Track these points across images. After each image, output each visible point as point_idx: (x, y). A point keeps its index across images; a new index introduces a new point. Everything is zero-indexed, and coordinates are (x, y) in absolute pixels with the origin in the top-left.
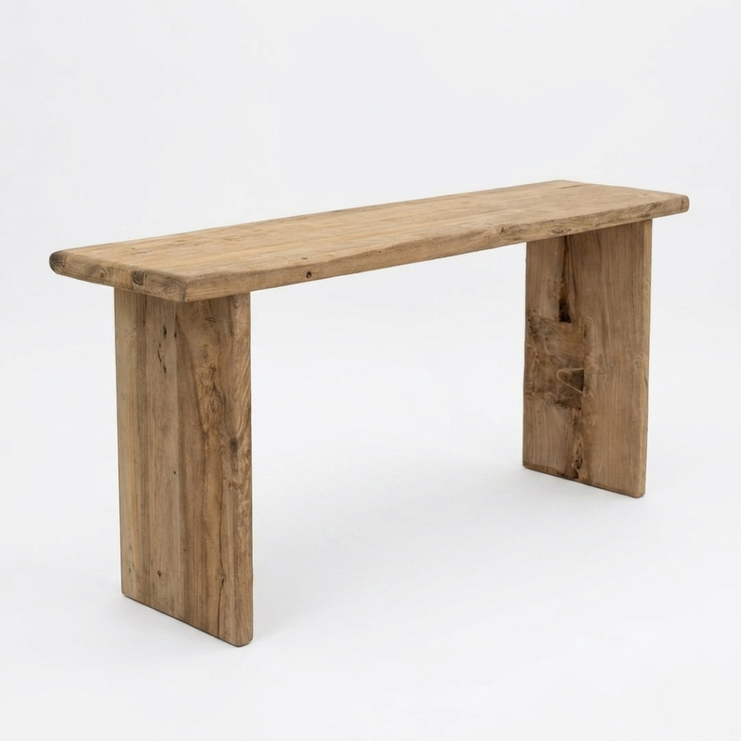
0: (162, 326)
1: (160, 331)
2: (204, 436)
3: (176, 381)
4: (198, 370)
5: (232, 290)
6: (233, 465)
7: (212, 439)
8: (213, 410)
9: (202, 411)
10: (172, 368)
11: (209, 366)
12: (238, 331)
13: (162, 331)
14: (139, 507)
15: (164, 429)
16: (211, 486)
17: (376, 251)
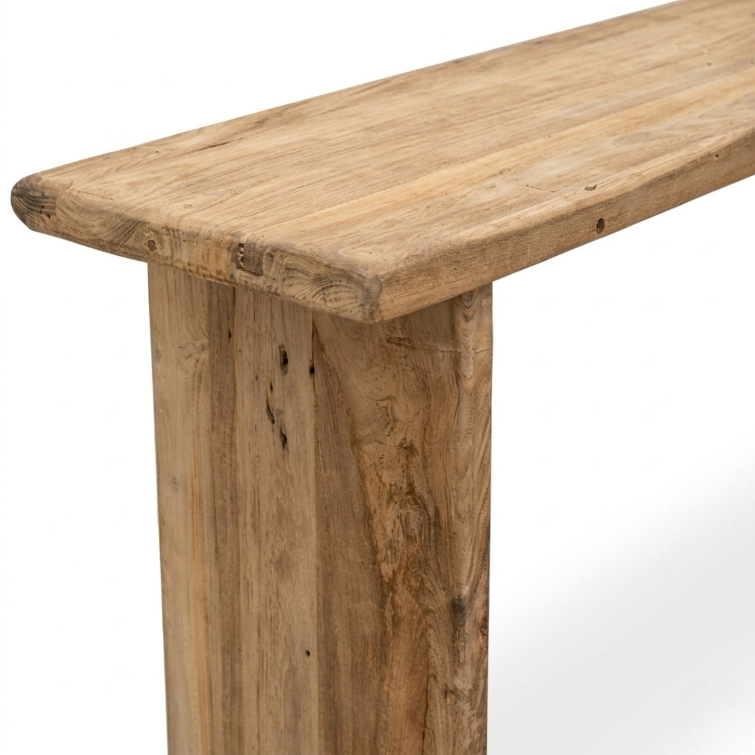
0: (276, 346)
1: (270, 356)
2: (384, 589)
3: (312, 466)
4: (369, 448)
5: (461, 284)
6: (455, 653)
7: (403, 597)
8: (408, 537)
9: (379, 535)
10: (304, 439)
11: (398, 443)
12: (469, 371)
13: (279, 358)
14: (219, 712)
15: (282, 565)
16: (399, 693)
17: (709, 155)
